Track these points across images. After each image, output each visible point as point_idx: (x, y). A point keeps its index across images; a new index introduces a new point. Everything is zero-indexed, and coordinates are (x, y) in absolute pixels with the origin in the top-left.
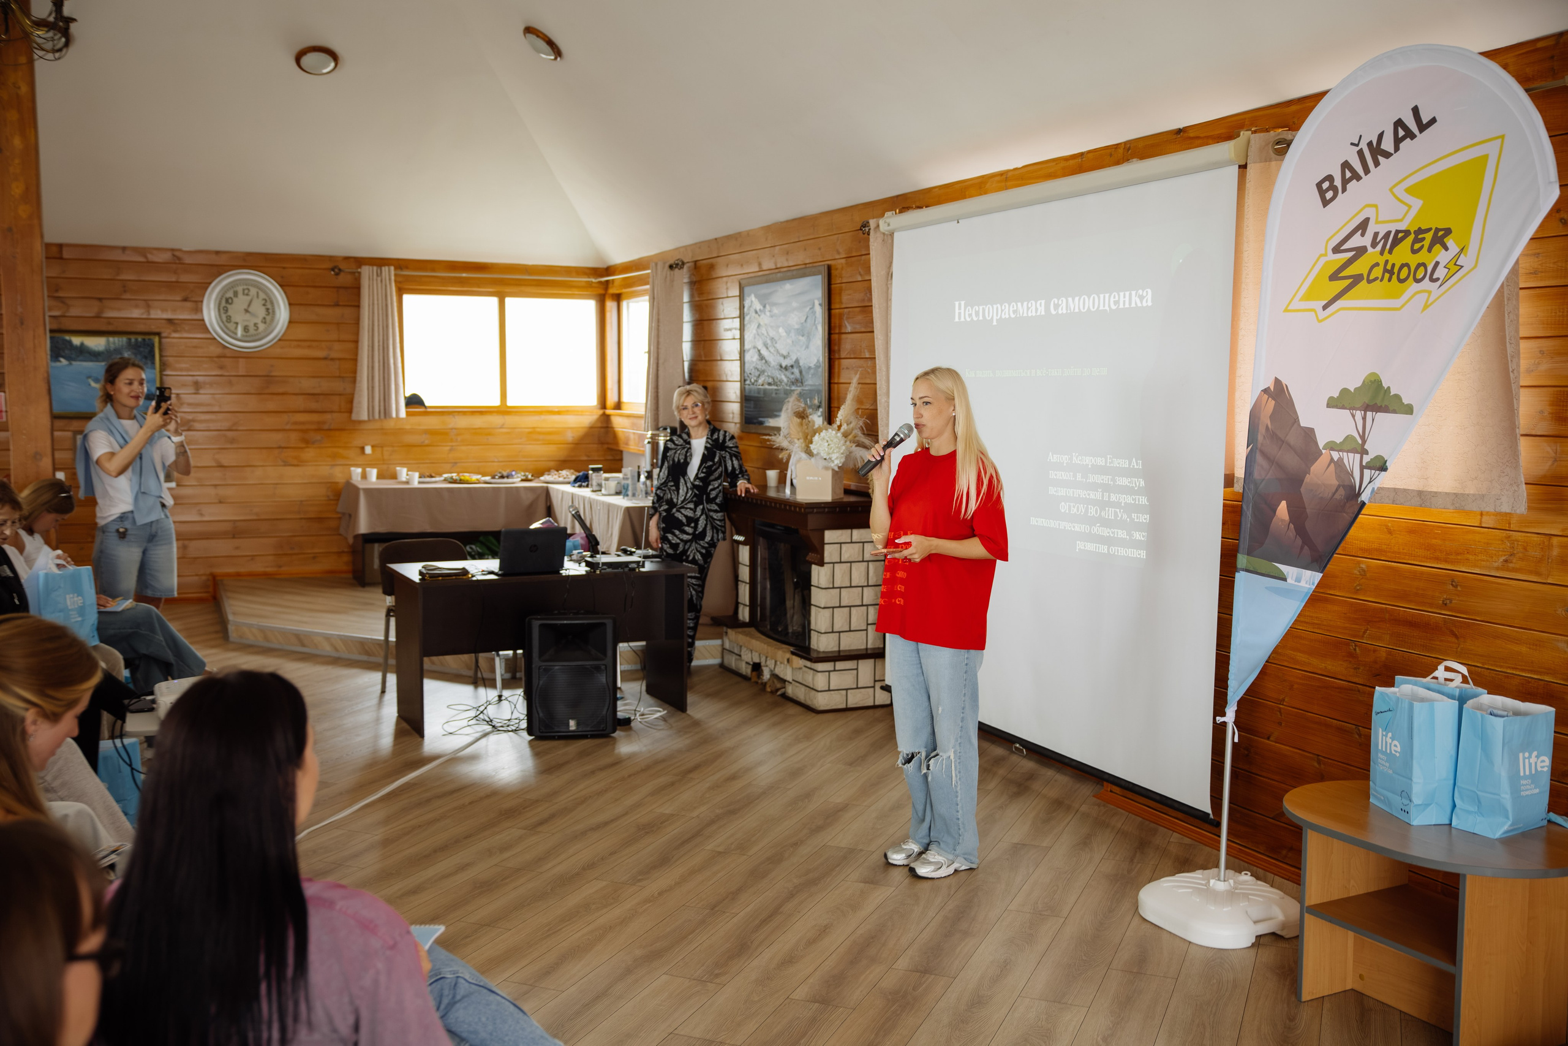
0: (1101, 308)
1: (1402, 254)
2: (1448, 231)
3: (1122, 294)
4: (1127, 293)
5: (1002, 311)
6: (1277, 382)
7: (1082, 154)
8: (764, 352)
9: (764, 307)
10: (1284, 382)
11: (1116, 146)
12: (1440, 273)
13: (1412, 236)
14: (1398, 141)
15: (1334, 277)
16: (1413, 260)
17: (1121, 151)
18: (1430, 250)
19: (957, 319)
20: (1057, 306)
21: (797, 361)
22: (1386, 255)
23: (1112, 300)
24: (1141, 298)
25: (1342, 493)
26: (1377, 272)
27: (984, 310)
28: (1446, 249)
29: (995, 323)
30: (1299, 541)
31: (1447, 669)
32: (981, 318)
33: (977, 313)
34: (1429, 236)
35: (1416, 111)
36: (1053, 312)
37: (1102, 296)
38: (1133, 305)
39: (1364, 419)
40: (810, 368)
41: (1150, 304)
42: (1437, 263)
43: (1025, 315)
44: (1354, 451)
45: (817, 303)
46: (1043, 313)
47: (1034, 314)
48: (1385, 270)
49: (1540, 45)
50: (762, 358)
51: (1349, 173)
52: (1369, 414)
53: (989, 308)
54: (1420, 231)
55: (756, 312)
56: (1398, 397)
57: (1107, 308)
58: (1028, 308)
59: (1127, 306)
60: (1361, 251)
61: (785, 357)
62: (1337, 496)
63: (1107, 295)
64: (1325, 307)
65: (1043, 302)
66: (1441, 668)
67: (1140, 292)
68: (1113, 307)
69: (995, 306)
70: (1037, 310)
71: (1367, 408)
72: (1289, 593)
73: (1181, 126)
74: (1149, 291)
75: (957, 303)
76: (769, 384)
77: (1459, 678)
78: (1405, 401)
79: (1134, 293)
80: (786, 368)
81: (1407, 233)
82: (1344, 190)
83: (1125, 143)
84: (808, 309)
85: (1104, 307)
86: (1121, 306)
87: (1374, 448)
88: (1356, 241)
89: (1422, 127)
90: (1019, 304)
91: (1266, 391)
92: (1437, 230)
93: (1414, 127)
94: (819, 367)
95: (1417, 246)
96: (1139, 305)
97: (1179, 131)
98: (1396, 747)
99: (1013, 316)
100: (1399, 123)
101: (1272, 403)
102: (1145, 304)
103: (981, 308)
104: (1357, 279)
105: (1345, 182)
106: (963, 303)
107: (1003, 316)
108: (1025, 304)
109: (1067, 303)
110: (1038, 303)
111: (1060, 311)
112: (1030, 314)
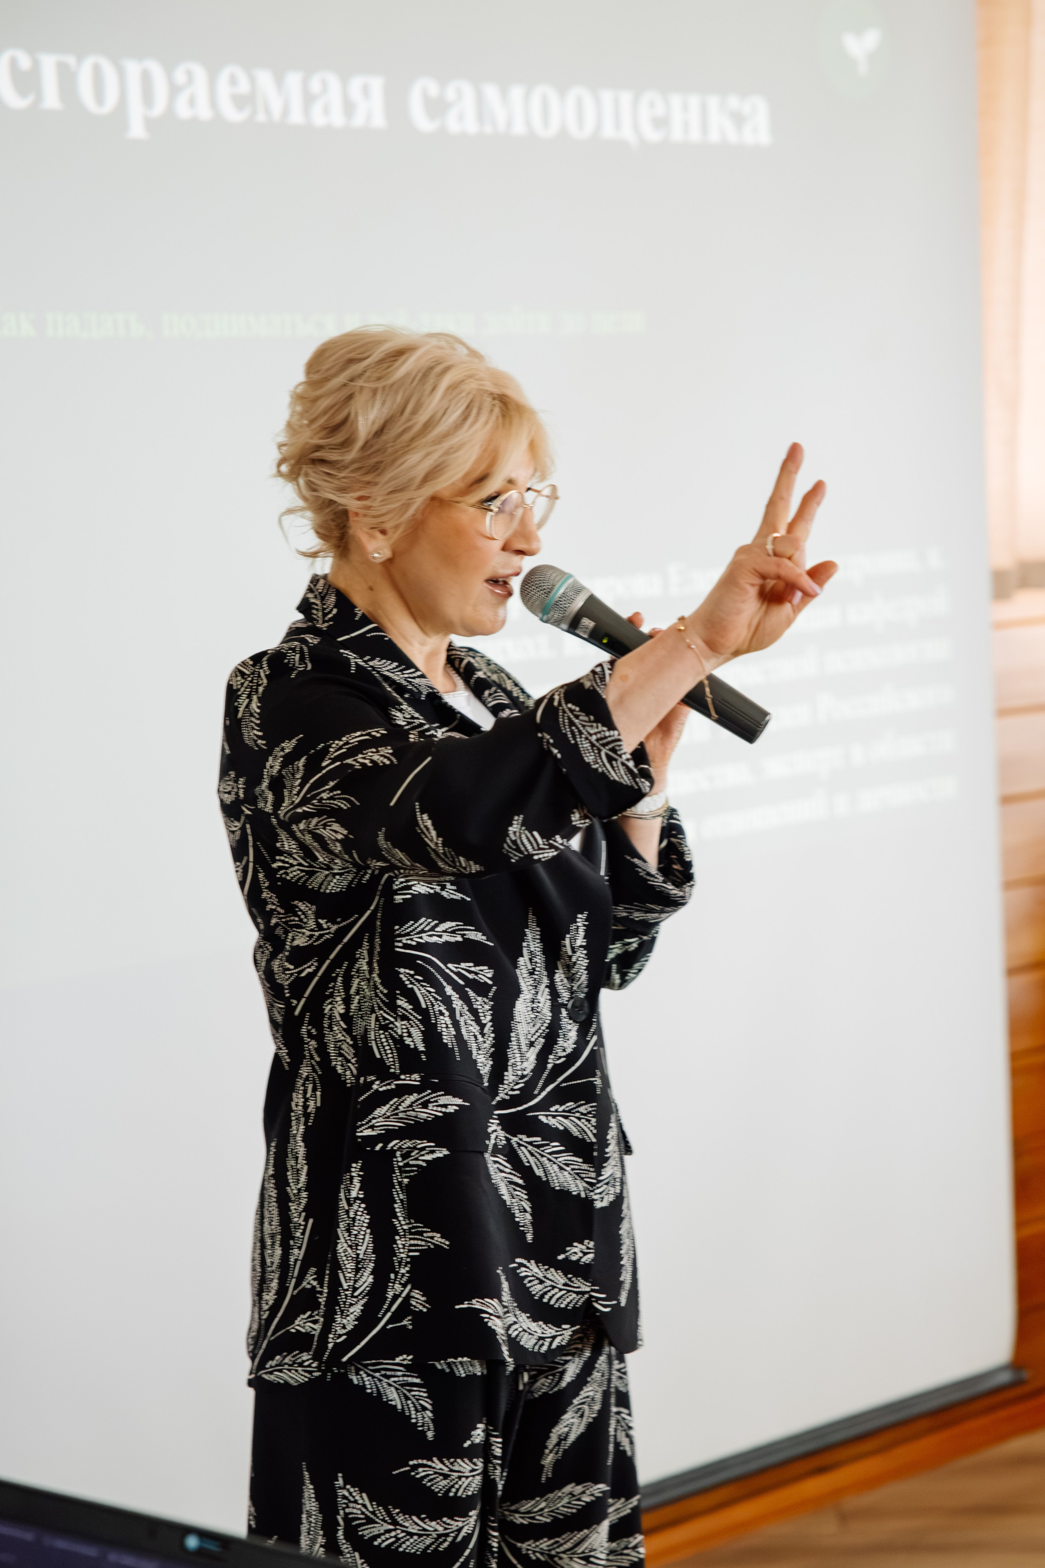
0: (608, 131)
3: (674, 102)
4: (693, 103)
5: (174, 90)
20: (436, 107)
23: (645, 111)
24: (739, 119)
29: (137, 130)
32: (51, 100)
36: (422, 122)
37: (608, 96)
38: (714, 137)
41: (762, 137)
43: (296, 117)
46: (379, 121)
47: (338, 119)
53: (97, 71)
57: (627, 133)
58: (309, 99)
59: (695, 134)
63: (624, 99)
65: (377, 84)
67: (733, 102)
68: (649, 134)
69: (133, 69)
70: (349, 108)
74: (763, 107)
79: (713, 102)
85: (618, 125)
86: (679, 134)
90: (265, 78)
96: (730, 135)
99: (232, 114)
102: (746, 137)
103: (49, 63)
107: (183, 111)
108: (293, 80)
109: (480, 101)
110: (356, 84)
111: (453, 125)
112: (319, 119)
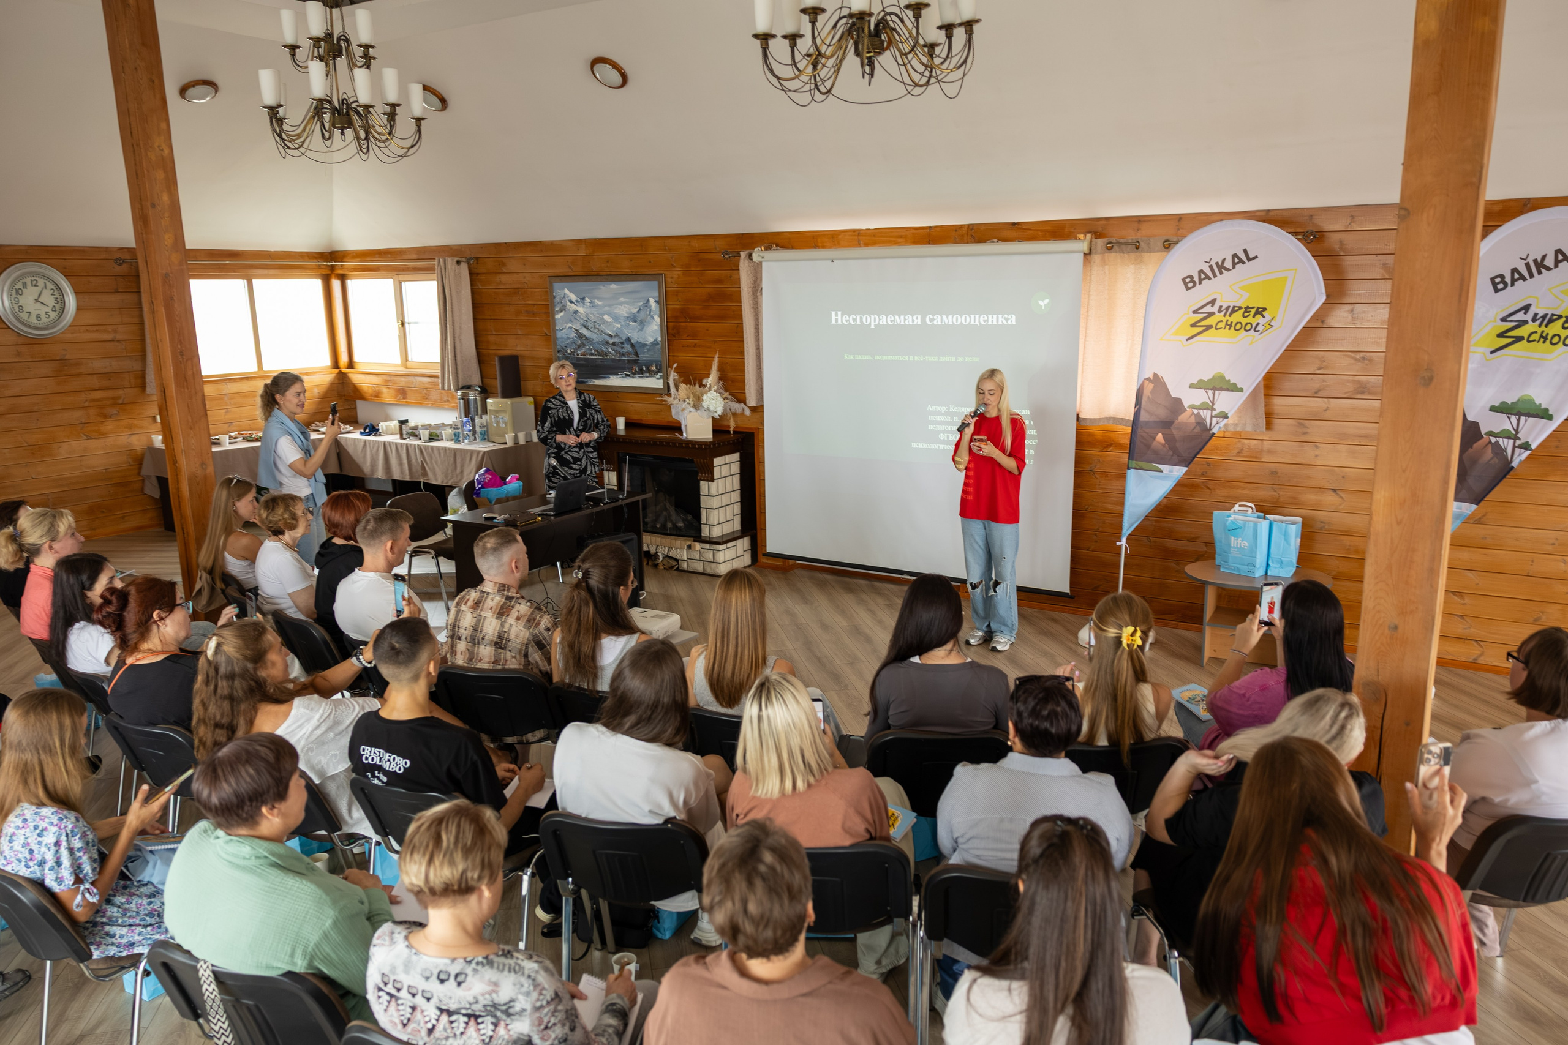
0: (972, 323)
1: (1237, 317)
2: (1265, 309)
3: (990, 316)
4: (995, 316)
5: (880, 319)
6: (1155, 375)
7: (930, 227)
8: (584, 331)
9: (583, 299)
10: (1160, 374)
11: (961, 226)
12: (1260, 328)
13: (1243, 310)
14: (1234, 265)
15: (1193, 325)
16: (1244, 321)
17: (965, 230)
18: (1254, 317)
19: (833, 322)
20: (932, 320)
21: (629, 340)
22: (1227, 317)
23: (982, 319)
24: (1007, 320)
25: (1198, 428)
26: (1222, 325)
27: (861, 319)
28: (1264, 317)
29: (873, 326)
30: (1171, 453)
31: (1240, 506)
32: (858, 322)
33: (855, 320)
34: (1253, 311)
35: (1245, 251)
36: (929, 323)
37: (972, 316)
38: (1000, 323)
39: (1214, 394)
40: (644, 345)
41: (1014, 323)
42: (1258, 324)
43: (902, 323)
44: (1207, 409)
45: (652, 300)
46: (919, 323)
47: (911, 323)
48: (1227, 324)
49: (1258, 214)
50: (580, 336)
51: (1203, 276)
52: (1217, 392)
53: (867, 317)
54: (1248, 308)
55: (571, 302)
56: (1235, 384)
57: (977, 323)
58: (905, 320)
59: (995, 323)
60: (1211, 314)
61: (611, 336)
62: (1195, 430)
63: (977, 316)
64: (1187, 340)
65: (919, 317)
66: (1237, 506)
67: (1006, 316)
68: (983, 323)
69: (873, 317)
70: (913, 321)
71: (1214, 389)
72: (1166, 478)
73: (1015, 221)
74: (1014, 316)
75: (833, 313)
76: (592, 355)
77: (1250, 510)
78: (1239, 386)
79: (1000, 316)
80: (614, 344)
81: (1240, 308)
82: (1200, 283)
83: (969, 225)
84: (641, 304)
85: (975, 322)
86: (990, 323)
87: (1219, 408)
88: (1209, 309)
89: (1249, 259)
90: (897, 317)
91: (1148, 379)
92: (1258, 308)
93: (1245, 259)
94: (658, 344)
95: (1246, 314)
96: (1005, 323)
97: (1014, 224)
98: (1245, 544)
99: (890, 323)
100: (1235, 256)
101: (1151, 386)
102: (1009, 323)
103: (858, 317)
104: (1209, 327)
105: (1201, 280)
106: (839, 313)
107: (881, 323)
108: (902, 317)
109: (942, 318)
110: (915, 317)
111: (935, 323)
112: (907, 323)
